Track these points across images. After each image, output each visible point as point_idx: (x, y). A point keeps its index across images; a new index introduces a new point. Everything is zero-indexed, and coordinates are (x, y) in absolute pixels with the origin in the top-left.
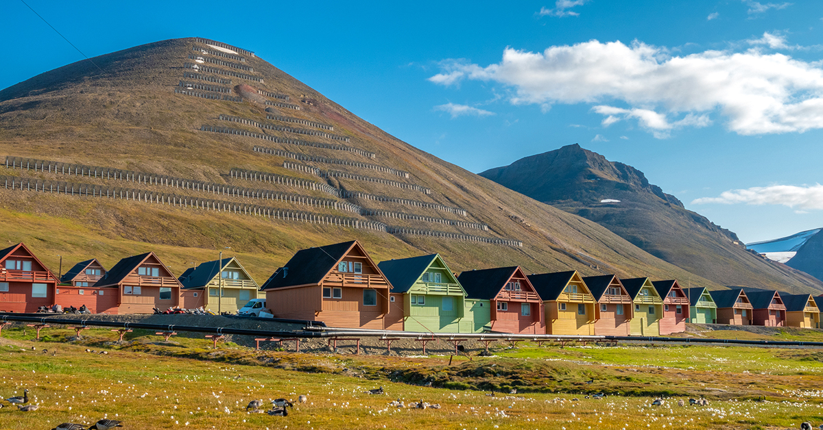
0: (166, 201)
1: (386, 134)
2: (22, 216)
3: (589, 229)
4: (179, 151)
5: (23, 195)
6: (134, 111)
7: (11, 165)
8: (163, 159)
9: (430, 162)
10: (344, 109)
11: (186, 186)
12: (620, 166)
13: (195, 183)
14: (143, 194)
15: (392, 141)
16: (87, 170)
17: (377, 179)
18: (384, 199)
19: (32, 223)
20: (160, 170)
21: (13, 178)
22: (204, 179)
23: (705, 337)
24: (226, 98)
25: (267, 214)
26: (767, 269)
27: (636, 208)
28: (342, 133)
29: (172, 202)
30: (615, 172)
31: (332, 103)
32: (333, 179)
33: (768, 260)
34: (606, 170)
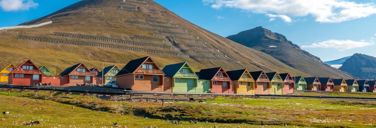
0: (110, 47)
1: (191, 23)
2: (58, 52)
3: (265, 56)
4: (116, 30)
5: (59, 45)
6: (101, 16)
7: (55, 35)
8: (110, 32)
9: (206, 33)
10: (176, 15)
11: (117, 42)
12: (277, 34)
13: (121, 41)
14: (102, 45)
15: (193, 26)
16: (82, 36)
17: (187, 39)
18: (189, 46)
19: (61, 55)
20: (108, 36)
21: (56, 39)
22: (124, 39)
23: (300, 95)
24: (134, 11)
25: (146, 51)
26: (331, 71)
27: (283, 49)
28: (175, 23)
29: (112, 47)
30: (275, 36)
31: (172, 13)
32: (171, 39)
33: (332, 67)
34: (272, 36)
